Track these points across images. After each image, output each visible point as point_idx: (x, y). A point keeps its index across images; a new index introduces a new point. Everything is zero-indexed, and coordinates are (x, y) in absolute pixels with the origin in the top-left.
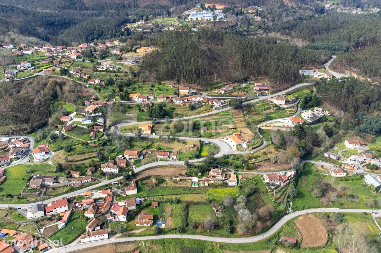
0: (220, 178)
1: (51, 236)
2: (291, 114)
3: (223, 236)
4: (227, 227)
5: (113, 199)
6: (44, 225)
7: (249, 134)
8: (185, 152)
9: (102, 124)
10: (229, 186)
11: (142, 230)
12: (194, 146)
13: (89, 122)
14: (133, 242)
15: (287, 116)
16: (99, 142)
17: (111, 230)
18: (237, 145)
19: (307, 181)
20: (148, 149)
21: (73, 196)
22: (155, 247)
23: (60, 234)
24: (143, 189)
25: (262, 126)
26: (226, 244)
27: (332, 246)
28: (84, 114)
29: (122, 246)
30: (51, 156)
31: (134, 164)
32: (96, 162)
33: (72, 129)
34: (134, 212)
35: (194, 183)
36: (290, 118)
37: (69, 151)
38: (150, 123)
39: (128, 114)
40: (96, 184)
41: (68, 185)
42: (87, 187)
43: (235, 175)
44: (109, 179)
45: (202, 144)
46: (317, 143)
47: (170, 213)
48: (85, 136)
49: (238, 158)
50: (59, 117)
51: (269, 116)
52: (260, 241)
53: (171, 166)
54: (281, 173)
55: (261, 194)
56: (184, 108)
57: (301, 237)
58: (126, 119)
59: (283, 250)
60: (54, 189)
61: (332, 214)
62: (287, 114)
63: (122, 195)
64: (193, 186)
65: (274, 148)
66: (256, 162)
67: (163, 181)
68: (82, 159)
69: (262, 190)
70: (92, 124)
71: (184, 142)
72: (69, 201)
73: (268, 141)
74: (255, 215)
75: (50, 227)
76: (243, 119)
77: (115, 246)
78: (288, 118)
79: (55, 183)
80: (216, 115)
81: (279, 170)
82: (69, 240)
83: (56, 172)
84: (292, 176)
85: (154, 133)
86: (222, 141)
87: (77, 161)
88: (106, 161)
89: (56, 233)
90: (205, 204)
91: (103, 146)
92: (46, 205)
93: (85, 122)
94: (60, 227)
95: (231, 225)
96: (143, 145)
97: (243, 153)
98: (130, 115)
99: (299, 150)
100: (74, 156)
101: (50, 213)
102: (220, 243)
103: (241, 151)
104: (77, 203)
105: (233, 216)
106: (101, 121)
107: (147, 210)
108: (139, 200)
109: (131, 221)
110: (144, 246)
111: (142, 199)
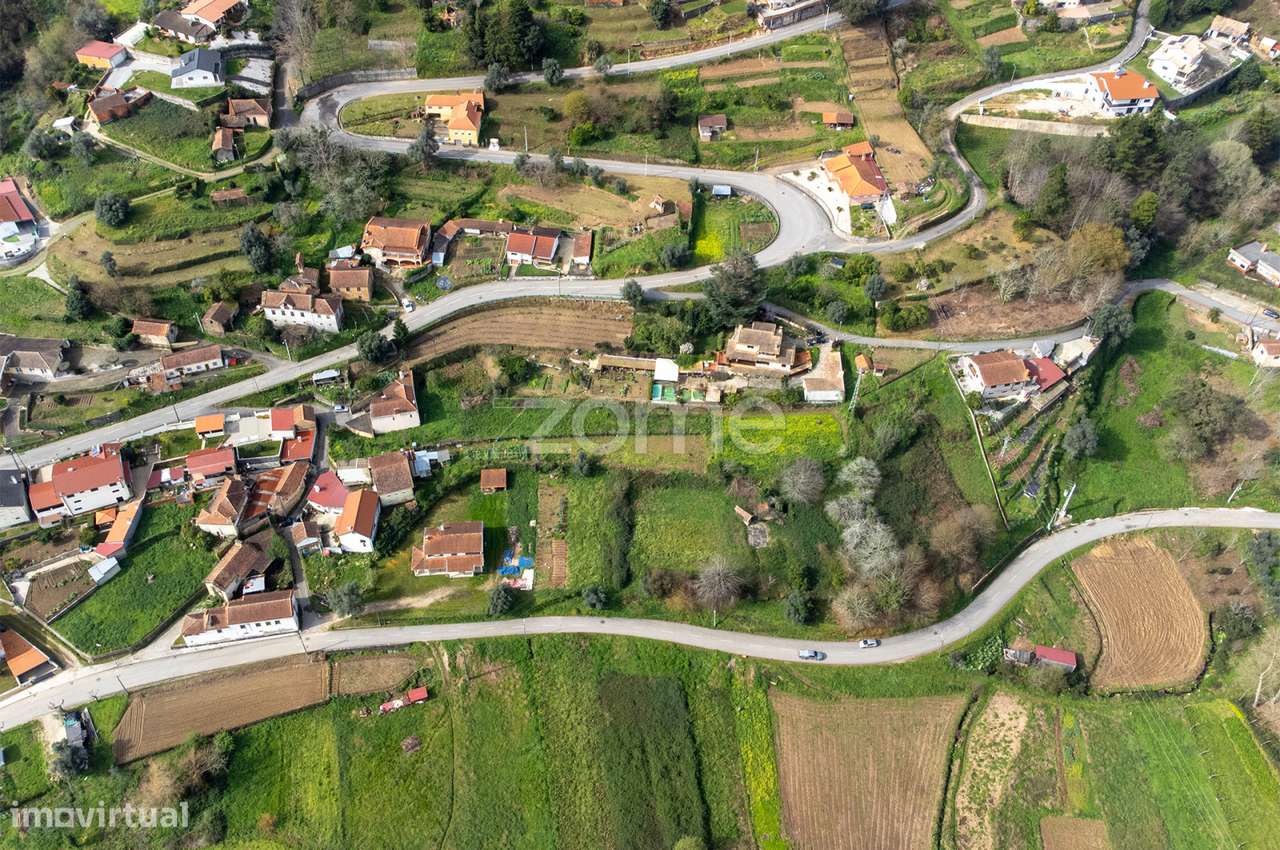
0: (775, 366)
1: (60, 617)
2: (1104, 51)
3: (771, 631)
4: (793, 595)
5: (319, 446)
6: (28, 562)
7: (913, 155)
8: (625, 237)
9: (264, 91)
10: (810, 405)
11: (439, 594)
12: (669, 207)
13: (205, 80)
14: (400, 647)
15: (1083, 60)
16: (253, 182)
17: (312, 593)
18: (853, 210)
19: (1139, 379)
20: (467, 216)
21: (151, 433)
22: (494, 674)
23: (99, 606)
24: (446, 407)
25: (970, 112)
26: (784, 668)
27: (1223, 689)
28: (182, 37)
29: (356, 664)
30: (45, 242)
31: (408, 287)
32: (242, 275)
33: (128, 112)
34: (406, 514)
35: (660, 387)
36: (1097, 76)
37: (121, 224)
38: (473, 86)
39: (379, 38)
40: (246, 377)
41: (126, 384)
42: (207, 389)
43: (838, 355)
44: (301, 358)
45: (701, 194)
46: (1205, 199)
47: (557, 520)
48: (192, 147)
49: (859, 269)
50: (70, 44)
51: (1005, 59)
52: (924, 657)
53: (564, 303)
54: (1038, 349)
55: (943, 445)
56: (629, 17)
57: (1096, 638)
58: (368, 65)
59: (1016, 699)
60: (61, 399)
61: (1235, 537)
62: (1082, 54)
63: (357, 432)
64: (657, 401)
65: (1016, 223)
66: (932, 292)
67: (531, 371)
68: (181, 260)
69: (947, 427)
70: (216, 89)
71: (625, 190)
72: (132, 457)
73: (989, 187)
74: (914, 553)
75: (56, 573)
76: (887, 74)
77: (326, 667)
78: (1087, 77)
79: (68, 371)
80: (767, 56)
81: (1032, 329)
82: (137, 635)
83: (69, 320)
84: (1083, 362)
85: (494, 141)
86: (788, 183)
87: (158, 271)
88: (286, 275)
89: (81, 601)
90: (704, 484)
91: (270, 198)
92: (35, 473)
93: (185, 78)
94: (97, 574)
95: (809, 589)
96: (444, 197)
97: (880, 249)
98: (388, 44)
99: (1126, 238)
100: (142, 248)
101: (53, 512)
102: (759, 663)
103: (872, 238)
104: (165, 466)
105: (821, 547)
106: (257, 70)
107: (460, 503)
108: (427, 460)
109: (394, 551)
110: (446, 665)
111: (442, 456)
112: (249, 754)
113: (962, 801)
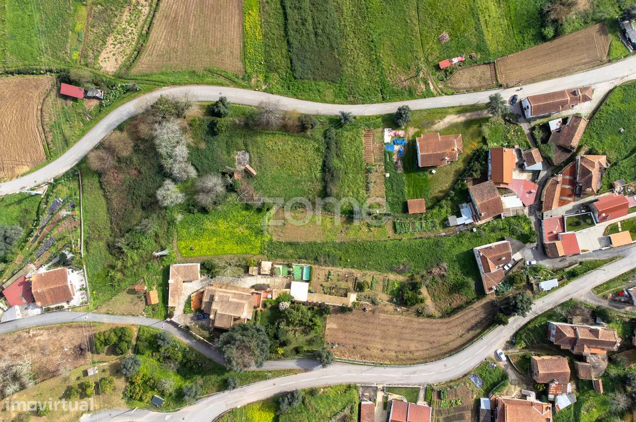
10: (197, 261)
11: (441, 124)
17: (519, 126)
22: (403, 80)
26: (236, 84)
35: (304, 277)
40: (608, 284)
47: (372, 177)
57: (45, 108)
59: (102, 70)
64: (307, 266)
102: (249, 87)
107: (436, 191)
108: (464, 217)
109: (474, 154)
110: (431, 84)
111: (454, 221)
112: (532, 31)
113: (146, 10)
